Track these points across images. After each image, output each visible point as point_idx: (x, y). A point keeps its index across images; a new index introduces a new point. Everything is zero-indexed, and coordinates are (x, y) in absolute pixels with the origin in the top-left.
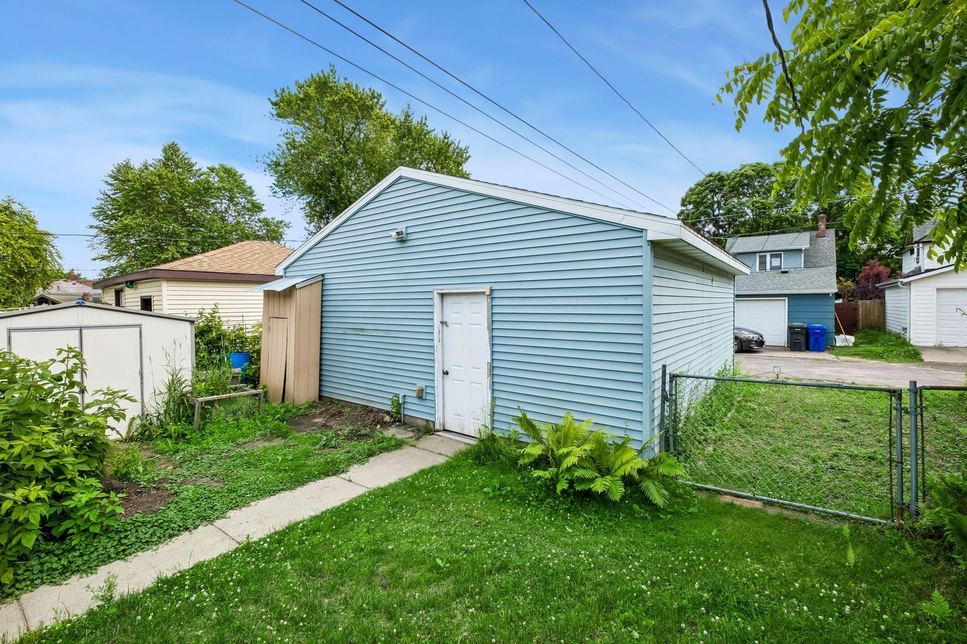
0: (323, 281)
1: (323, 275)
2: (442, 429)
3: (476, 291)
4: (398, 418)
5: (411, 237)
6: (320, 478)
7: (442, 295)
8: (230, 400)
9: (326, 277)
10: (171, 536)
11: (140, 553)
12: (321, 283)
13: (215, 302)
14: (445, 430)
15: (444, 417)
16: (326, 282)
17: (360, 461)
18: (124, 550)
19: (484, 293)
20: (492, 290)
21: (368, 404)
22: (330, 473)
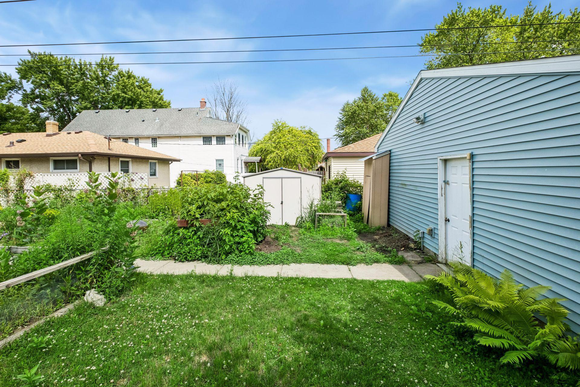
0: (390, 154)
1: (390, 151)
2: (444, 262)
3: (462, 156)
4: (420, 248)
5: (427, 119)
6: (339, 264)
7: (446, 161)
8: (331, 217)
9: (392, 152)
10: (268, 264)
11: (256, 266)
12: (389, 155)
13: (345, 168)
14: (446, 264)
15: (446, 254)
16: (392, 154)
17: (367, 263)
18: (252, 262)
19: (466, 158)
20: (472, 156)
21: (407, 234)
22: (345, 263)
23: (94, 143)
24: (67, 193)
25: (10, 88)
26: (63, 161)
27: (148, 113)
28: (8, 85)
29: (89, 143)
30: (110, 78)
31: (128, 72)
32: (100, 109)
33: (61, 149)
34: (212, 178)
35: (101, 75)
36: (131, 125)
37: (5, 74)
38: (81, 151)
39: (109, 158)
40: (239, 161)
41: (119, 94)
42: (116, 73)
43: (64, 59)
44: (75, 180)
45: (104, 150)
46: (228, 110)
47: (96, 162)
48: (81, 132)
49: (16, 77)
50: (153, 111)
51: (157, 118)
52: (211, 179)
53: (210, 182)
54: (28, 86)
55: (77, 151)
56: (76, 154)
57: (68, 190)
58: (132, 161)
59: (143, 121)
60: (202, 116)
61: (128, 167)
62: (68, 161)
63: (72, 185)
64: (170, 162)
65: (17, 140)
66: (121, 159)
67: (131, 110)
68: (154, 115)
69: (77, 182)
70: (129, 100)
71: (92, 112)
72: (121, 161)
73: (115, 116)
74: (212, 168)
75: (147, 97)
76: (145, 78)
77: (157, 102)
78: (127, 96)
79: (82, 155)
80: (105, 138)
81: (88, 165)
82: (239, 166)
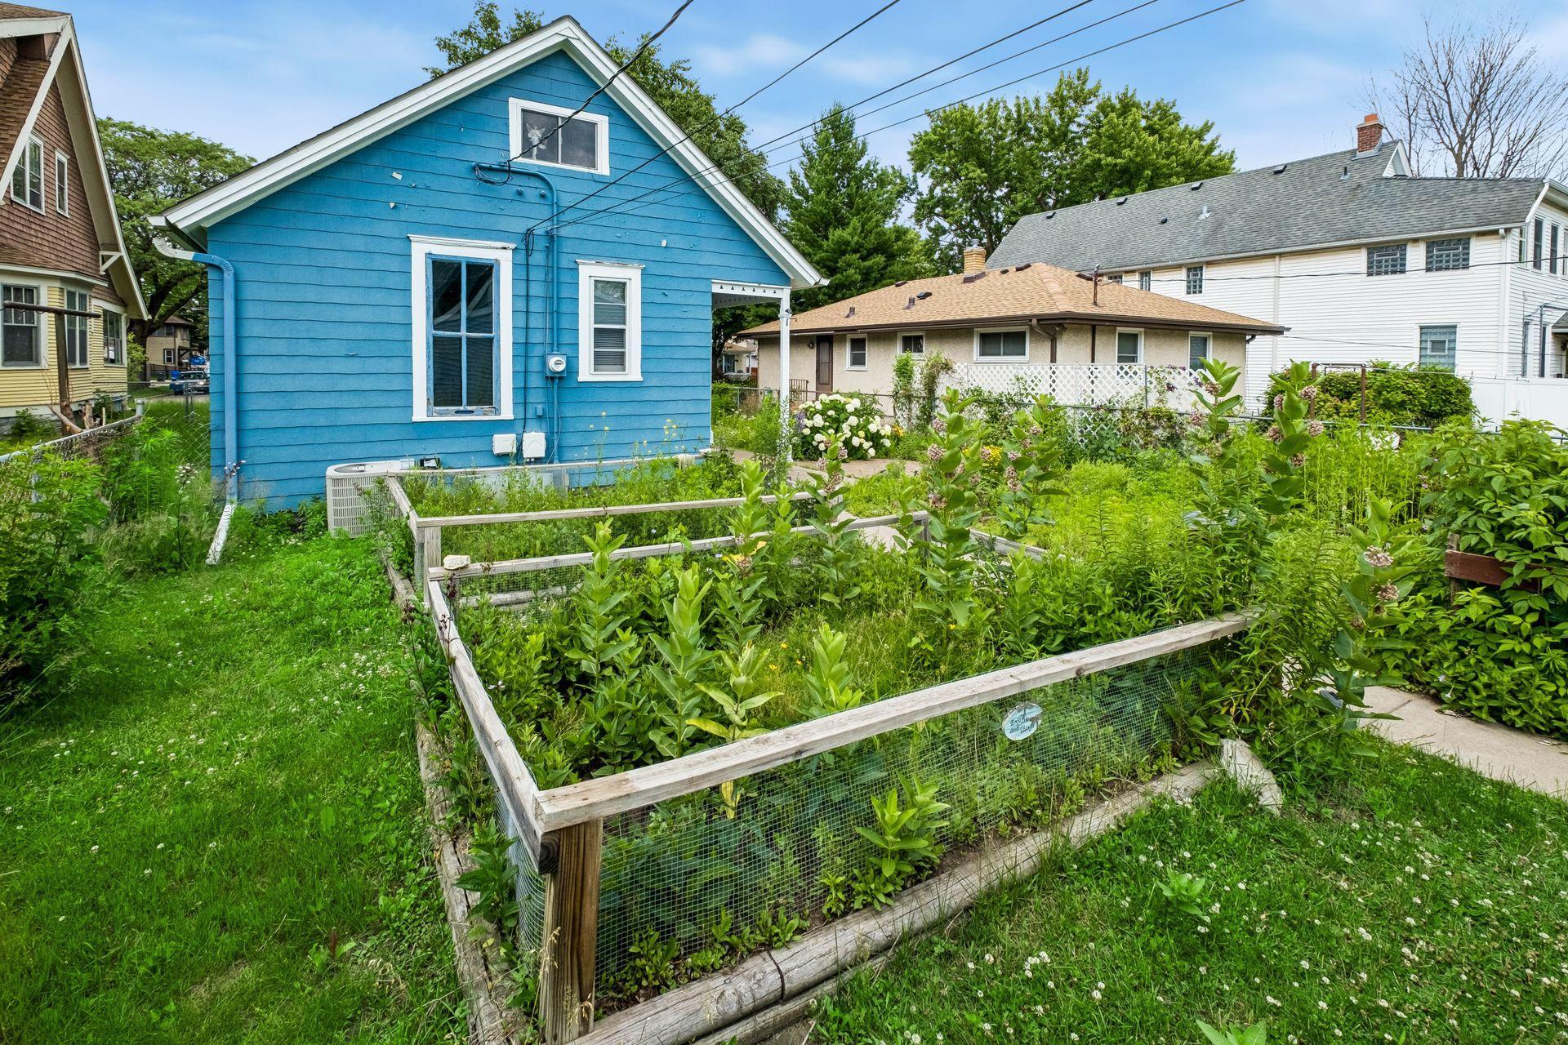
23: (1060, 290)
24: (1012, 410)
25: (900, 194)
26: (998, 335)
27: (1176, 197)
28: (897, 188)
29: (1051, 291)
30: (1079, 125)
31: (1125, 95)
32: (1054, 207)
33: (995, 310)
34: (1408, 393)
35: (1058, 122)
36: (1131, 237)
37: (893, 167)
38: (1036, 312)
39: (1092, 326)
40: (1534, 332)
41: (1100, 160)
42: (1091, 108)
43: (986, 107)
44: (1029, 382)
45: (1085, 308)
46: (1462, 140)
47: (1065, 337)
48: (1028, 266)
49: (907, 170)
50: (1193, 189)
51: (1205, 209)
52: (1405, 397)
53: (1402, 405)
54: (924, 183)
55: (1027, 312)
56: (1026, 319)
57: (1016, 404)
58: (1146, 334)
59: (1164, 221)
60: (1363, 177)
61: (1135, 352)
62: (1007, 335)
63: (1023, 391)
64: (1248, 337)
65: (918, 293)
66: (1120, 329)
67: (1131, 198)
68: (1195, 199)
69: (1033, 385)
70: (1125, 170)
71: (1038, 218)
72: (1120, 335)
73: (1091, 220)
74: (1405, 355)
75: (1168, 155)
76: (1165, 102)
77: (1200, 161)
78: (1119, 161)
79: (1038, 320)
80: (1079, 276)
81: (1048, 345)
82: (1533, 347)
